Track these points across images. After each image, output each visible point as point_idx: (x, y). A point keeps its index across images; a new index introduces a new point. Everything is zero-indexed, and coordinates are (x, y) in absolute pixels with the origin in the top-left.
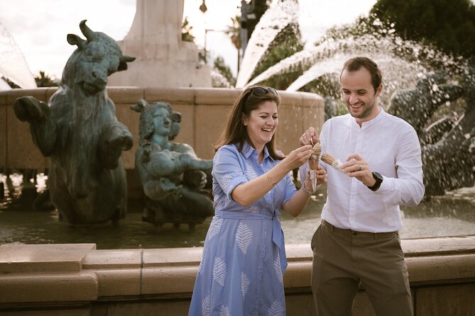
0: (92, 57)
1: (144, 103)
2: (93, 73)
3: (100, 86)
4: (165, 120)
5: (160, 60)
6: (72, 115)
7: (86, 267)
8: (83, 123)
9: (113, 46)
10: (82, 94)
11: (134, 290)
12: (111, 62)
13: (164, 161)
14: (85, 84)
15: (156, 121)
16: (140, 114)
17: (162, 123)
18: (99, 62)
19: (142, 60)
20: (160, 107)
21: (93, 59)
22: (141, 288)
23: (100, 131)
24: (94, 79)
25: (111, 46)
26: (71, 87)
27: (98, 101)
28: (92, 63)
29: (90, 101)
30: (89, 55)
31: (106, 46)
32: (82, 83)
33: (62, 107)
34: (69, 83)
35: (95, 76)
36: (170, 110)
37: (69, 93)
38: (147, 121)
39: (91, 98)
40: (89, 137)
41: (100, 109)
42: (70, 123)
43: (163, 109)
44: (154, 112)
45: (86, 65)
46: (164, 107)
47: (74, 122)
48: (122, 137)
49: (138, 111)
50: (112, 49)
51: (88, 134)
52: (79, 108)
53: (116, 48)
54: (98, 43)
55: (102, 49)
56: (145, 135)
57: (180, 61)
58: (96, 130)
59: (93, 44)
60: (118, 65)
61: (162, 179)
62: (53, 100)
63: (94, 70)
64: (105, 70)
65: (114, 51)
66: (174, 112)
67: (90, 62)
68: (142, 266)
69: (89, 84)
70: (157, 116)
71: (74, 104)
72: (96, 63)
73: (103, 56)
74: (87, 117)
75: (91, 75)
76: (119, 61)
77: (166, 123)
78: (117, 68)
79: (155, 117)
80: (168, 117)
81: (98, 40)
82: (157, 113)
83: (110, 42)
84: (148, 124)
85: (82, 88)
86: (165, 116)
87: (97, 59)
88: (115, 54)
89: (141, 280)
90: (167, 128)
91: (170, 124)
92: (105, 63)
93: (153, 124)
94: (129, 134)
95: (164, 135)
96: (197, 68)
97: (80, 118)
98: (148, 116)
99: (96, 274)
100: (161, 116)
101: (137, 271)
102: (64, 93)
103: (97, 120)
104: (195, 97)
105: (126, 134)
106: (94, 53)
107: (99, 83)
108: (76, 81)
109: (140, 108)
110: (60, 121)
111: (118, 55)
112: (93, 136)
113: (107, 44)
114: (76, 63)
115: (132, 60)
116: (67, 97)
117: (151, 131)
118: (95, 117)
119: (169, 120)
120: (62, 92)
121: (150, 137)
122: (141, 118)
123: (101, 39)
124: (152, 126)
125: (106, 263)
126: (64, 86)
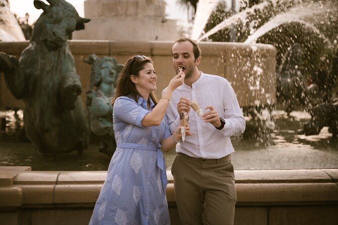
0: (53, 20)
1: (95, 57)
2: (54, 33)
3: (59, 43)
4: (110, 71)
5: (130, 15)
6: (37, 67)
7: (16, 183)
8: (45, 73)
9: (70, 10)
10: (46, 50)
11: (48, 200)
12: (68, 23)
13: (101, 105)
14: (48, 42)
15: (103, 72)
16: (91, 66)
17: (108, 74)
18: (59, 24)
19: (116, 16)
20: (107, 60)
21: (54, 21)
22: (54, 198)
23: (60, 79)
24: (54, 38)
25: (69, 10)
26: (38, 44)
27: (59, 55)
28: (53, 25)
29: (52, 56)
30: (51, 18)
31: (64, 10)
32: (46, 41)
33: (30, 59)
34: (36, 40)
35: (55, 35)
36: (115, 62)
37: (36, 48)
38: (96, 72)
39: (53, 53)
40: (51, 84)
41: (61, 62)
42: (36, 73)
43: (109, 62)
44: (102, 65)
45: (49, 26)
46: (110, 61)
47: (39, 72)
48: (72, 86)
49: (90, 63)
50: (69, 12)
51: (50, 81)
52: (42, 61)
53: (73, 12)
54: (58, 8)
55: (61, 13)
56: (95, 83)
57: (148, 16)
58: (56, 79)
59: (54, 9)
60: (75, 26)
61: (100, 119)
62: (24, 54)
63: (55, 30)
64: (64, 30)
65: (72, 14)
66: (119, 65)
67: (51, 23)
68: (57, 183)
69: (51, 42)
70: (104, 68)
71: (39, 58)
72: (56, 25)
73: (62, 19)
74: (48, 68)
75: (52, 34)
76: (76, 23)
77: (111, 74)
78: (74, 28)
79: (102, 68)
80: (113, 68)
81: (58, 5)
82: (104, 65)
83: (68, 7)
84: (97, 75)
85: (46, 45)
86: (110, 68)
87: (58, 21)
88: (72, 17)
89: (54, 193)
90: (112, 77)
91: (115, 75)
92: (64, 24)
93: (100, 74)
94: (79, 83)
95: (110, 83)
96: (163, 22)
97: (42, 69)
98: (97, 67)
99: (22, 188)
100: (107, 68)
101: (52, 186)
102: (33, 49)
103: (58, 71)
104: (152, 49)
105: (77, 83)
106: (54, 16)
107: (58, 41)
108: (41, 39)
109: (91, 61)
110: (28, 71)
111: (75, 17)
112: (54, 84)
113: (65, 9)
114: (42, 24)
115: (87, 21)
116: (34, 51)
117: (98, 80)
118: (56, 68)
119: (113, 71)
120: (31, 48)
121: (98, 85)
122: (92, 70)
123: (60, 5)
124: (100, 76)
125: (31, 180)
126: (33, 42)
